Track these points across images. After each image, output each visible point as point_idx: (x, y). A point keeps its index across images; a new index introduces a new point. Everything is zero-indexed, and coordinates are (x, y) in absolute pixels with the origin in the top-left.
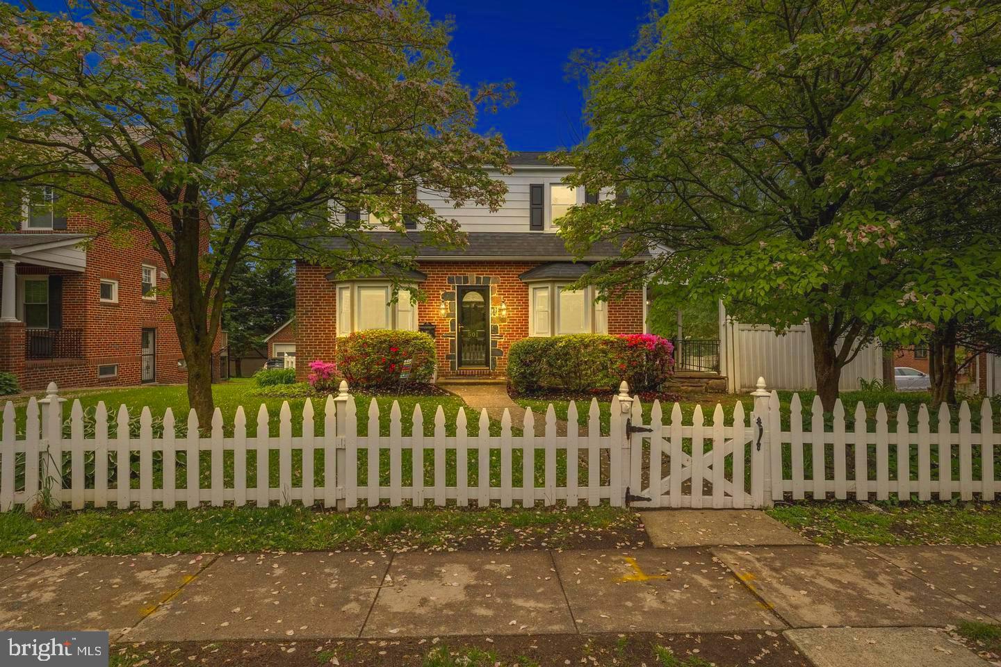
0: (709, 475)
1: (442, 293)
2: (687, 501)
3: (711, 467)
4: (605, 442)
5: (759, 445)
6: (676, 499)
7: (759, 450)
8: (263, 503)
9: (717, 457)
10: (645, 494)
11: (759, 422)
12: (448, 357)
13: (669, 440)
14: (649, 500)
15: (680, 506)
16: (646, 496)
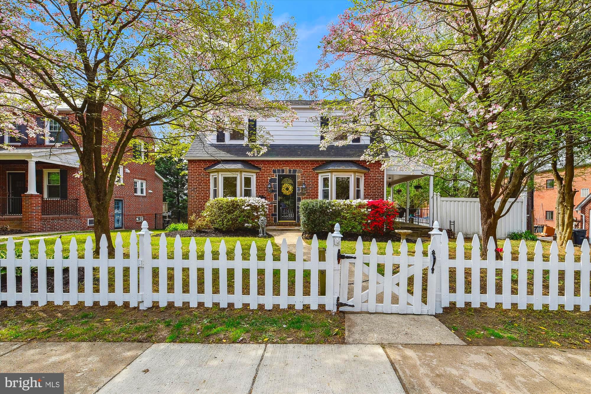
0: (396, 291)
1: (269, 178)
2: (381, 308)
3: (398, 284)
4: (322, 266)
5: (433, 270)
6: (372, 306)
7: (433, 273)
8: (89, 303)
9: (403, 277)
10: (350, 302)
11: (433, 253)
12: (273, 215)
13: (368, 264)
14: (353, 306)
15: (374, 312)
16: (352, 304)
